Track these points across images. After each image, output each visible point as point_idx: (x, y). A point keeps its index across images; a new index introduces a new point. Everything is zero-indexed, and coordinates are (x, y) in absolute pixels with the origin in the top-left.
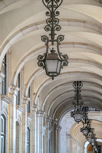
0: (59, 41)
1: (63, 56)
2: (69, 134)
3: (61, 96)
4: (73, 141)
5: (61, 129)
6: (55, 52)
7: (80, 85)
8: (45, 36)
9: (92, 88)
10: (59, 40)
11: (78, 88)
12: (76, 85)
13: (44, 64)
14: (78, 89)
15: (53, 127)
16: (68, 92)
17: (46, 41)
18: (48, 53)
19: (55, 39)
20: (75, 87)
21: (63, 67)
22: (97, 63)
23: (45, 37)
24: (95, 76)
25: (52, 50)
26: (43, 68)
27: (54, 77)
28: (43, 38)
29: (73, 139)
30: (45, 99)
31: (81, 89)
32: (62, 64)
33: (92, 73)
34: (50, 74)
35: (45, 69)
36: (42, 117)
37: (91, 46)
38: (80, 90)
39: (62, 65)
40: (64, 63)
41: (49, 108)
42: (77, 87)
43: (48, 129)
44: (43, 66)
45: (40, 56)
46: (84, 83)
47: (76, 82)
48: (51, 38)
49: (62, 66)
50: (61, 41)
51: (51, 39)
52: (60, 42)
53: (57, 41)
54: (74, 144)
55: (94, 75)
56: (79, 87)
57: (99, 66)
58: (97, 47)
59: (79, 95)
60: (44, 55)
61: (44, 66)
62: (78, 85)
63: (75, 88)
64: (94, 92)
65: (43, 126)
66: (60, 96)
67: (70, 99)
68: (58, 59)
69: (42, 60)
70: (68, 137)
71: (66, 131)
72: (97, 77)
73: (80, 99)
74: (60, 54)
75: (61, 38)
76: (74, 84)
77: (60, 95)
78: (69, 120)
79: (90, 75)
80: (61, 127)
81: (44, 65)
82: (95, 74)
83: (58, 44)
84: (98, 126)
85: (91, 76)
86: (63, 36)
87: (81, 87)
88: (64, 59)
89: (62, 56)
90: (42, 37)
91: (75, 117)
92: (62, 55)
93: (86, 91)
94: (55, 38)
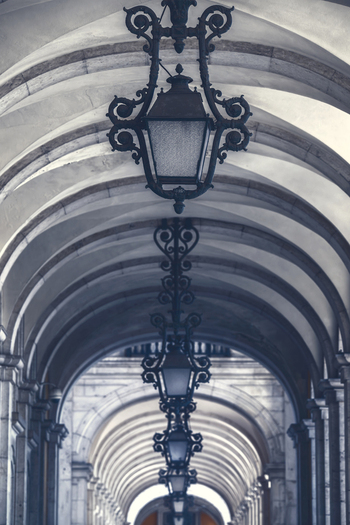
0: (206, 36)
1: (224, 103)
2: (83, 463)
3: (90, 284)
4: (94, 493)
5: (63, 436)
6: (191, 86)
7: (188, 237)
8: (144, 9)
9: (231, 250)
10: (207, 27)
11: (176, 249)
12: (170, 234)
13: (136, 140)
14: (176, 255)
15: (40, 430)
16: (121, 266)
17: (148, 32)
18: (157, 91)
19: (188, 25)
20: (163, 244)
21: (225, 156)
22: (293, 136)
23: (142, 13)
24: (266, 197)
25: (174, 74)
26: (134, 156)
27: (185, 202)
28: (133, 17)
29: (96, 486)
30: (23, 299)
31: (190, 254)
32: (223, 140)
33: (254, 183)
34: (166, 187)
35: (141, 160)
36: (10, 384)
37: (291, 58)
38: (185, 259)
39: (221, 146)
40: (230, 137)
41: (32, 341)
42: (171, 244)
43: (24, 437)
44: (133, 147)
45: (122, 100)
46: (205, 228)
47: (170, 223)
48: (173, 20)
49: (222, 149)
50: (217, 33)
51: (170, 25)
52: (211, 36)
53: (198, 31)
54: (98, 507)
55: (261, 194)
56: (181, 244)
57: (303, 152)
58: (319, 65)
59: (183, 283)
60: (137, 99)
61: (136, 149)
62: (176, 236)
63: (165, 251)
64: (238, 271)
65: (10, 423)
66: (84, 287)
67: (122, 300)
68: (204, 118)
69: (127, 119)
70: (78, 474)
71: (72, 447)
72: (274, 200)
73: (186, 299)
74: (212, 95)
75: (216, 20)
76: (161, 231)
77: (85, 281)
78: (84, 395)
79: (245, 190)
80: (64, 430)
81: (138, 146)
82: (271, 188)
83: (206, 49)
84: (208, 423)
85: (247, 195)
86: (228, 11)
87: (190, 244)
88: (230, 118)
89: (219, 102)
90: (130, 12)
91: (162, 381)
92: (220, 99)
93: (201, 264)
94: (192, 22)
